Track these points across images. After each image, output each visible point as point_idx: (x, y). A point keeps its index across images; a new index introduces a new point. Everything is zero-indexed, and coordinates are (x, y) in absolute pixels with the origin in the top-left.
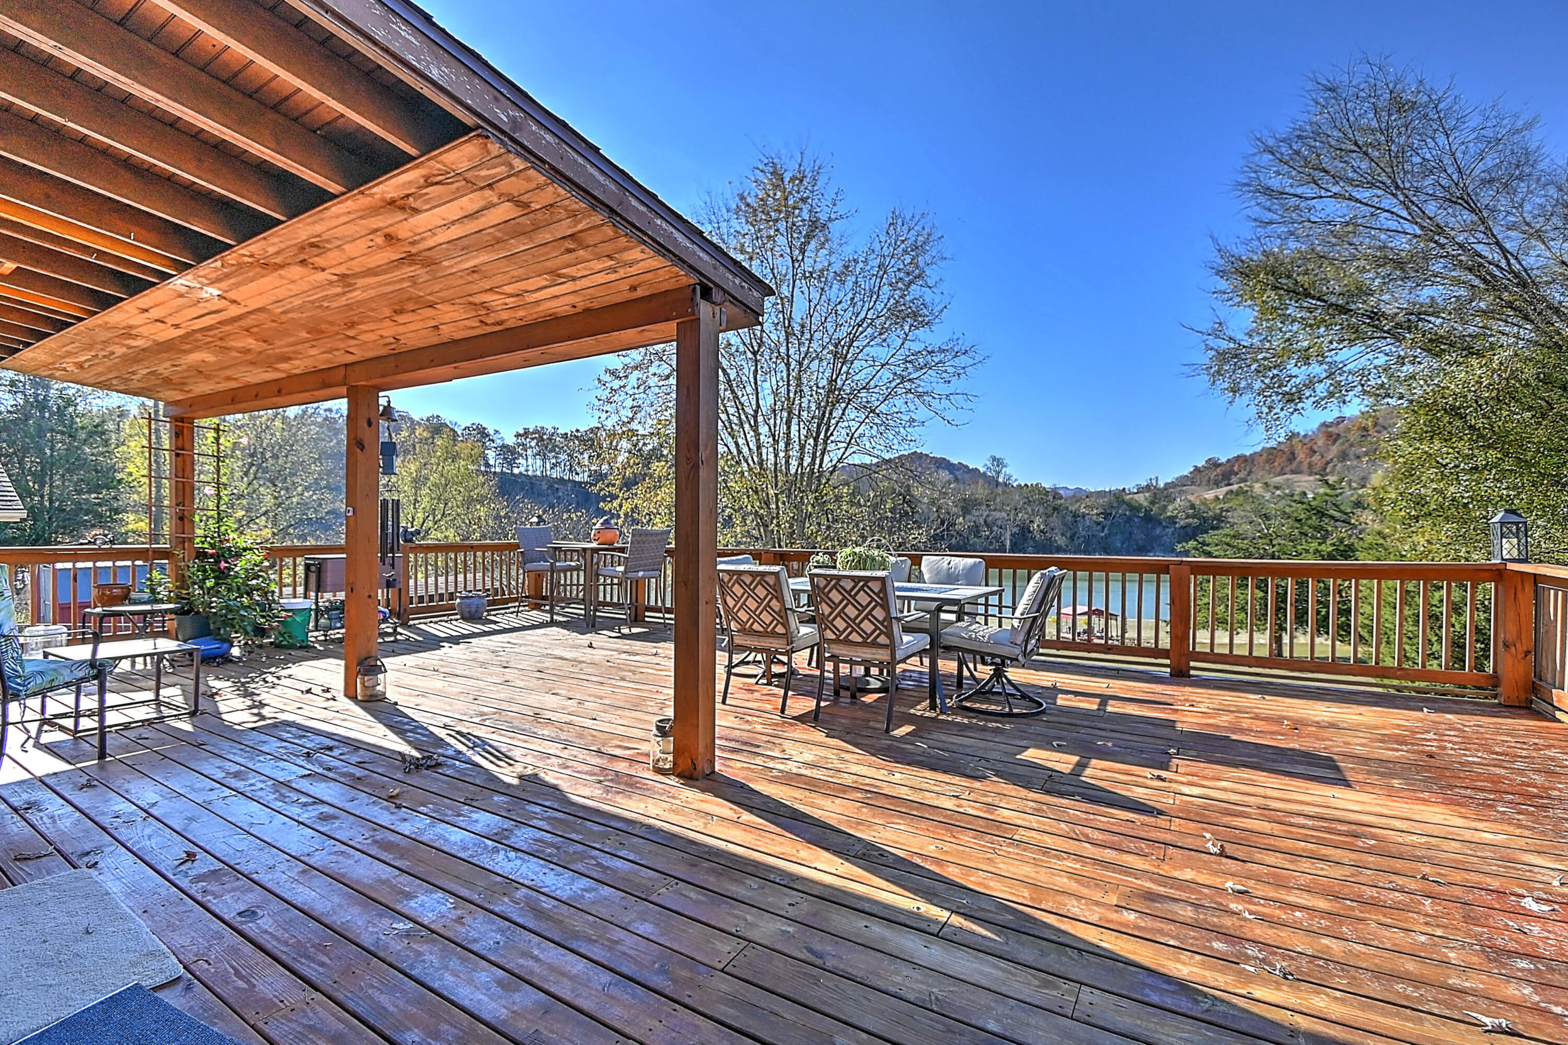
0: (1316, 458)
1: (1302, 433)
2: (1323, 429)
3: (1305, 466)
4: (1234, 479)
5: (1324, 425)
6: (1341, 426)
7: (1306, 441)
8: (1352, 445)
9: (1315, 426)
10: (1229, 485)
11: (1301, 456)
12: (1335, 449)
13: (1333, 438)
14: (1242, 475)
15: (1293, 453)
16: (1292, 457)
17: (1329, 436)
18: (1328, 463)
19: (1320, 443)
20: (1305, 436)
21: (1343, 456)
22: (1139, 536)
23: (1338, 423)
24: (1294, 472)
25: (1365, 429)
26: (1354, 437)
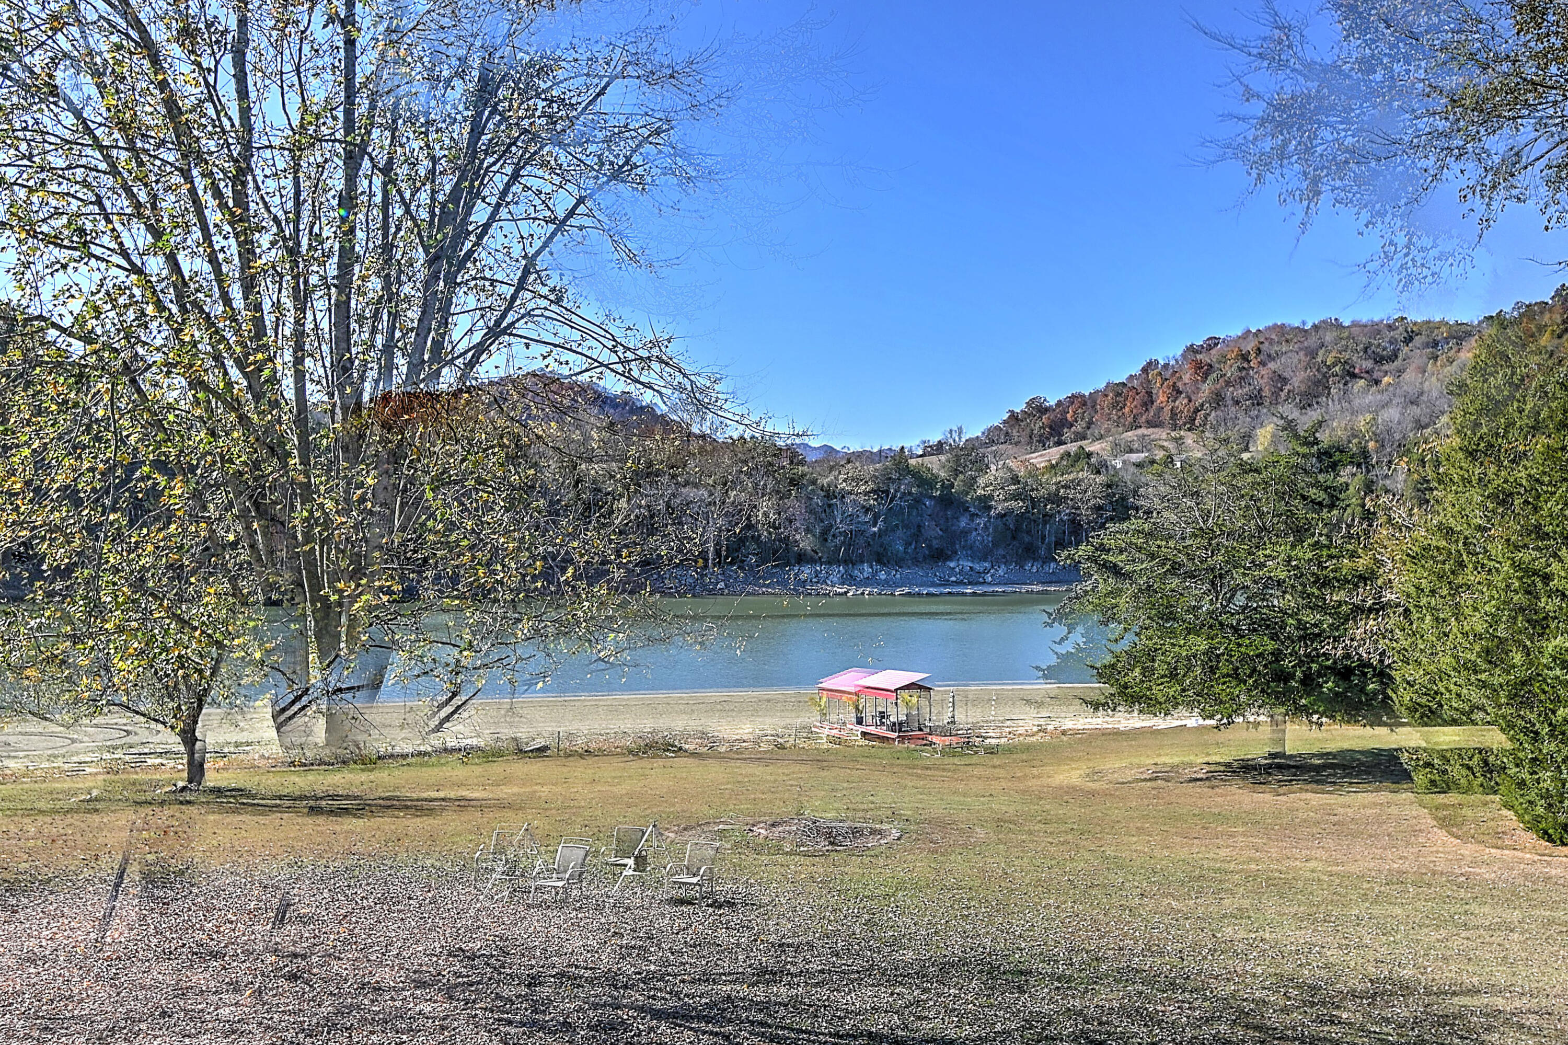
0: (1182, 401)
1: (1162, 362)
2: (1190, 356)
3: (1166, 415)
4: (1068, 434)
5: (1191, 349)
6: (1213, 352)
7: (1168, 374)
8: (1228, 383)
9: (1179, 352)
10: (1060, 443)
11: (1161, 398)
12: (1206, 389)
13: (1204, 370)
14: (1079, 427)
15: (1150, 394)
16: (1149, 400)
17: (1198, 366)
18: (1197, 411)
19: (1186, 378)
20: (1166, 366)
21: (1218, 400)
22: (932, 531)
23: (1210, 348)
24: (1151, 424)
25: (1245, 357)
26: (1230, 371)
